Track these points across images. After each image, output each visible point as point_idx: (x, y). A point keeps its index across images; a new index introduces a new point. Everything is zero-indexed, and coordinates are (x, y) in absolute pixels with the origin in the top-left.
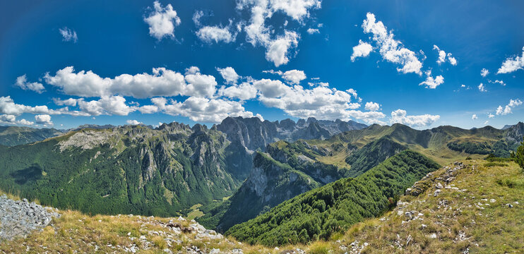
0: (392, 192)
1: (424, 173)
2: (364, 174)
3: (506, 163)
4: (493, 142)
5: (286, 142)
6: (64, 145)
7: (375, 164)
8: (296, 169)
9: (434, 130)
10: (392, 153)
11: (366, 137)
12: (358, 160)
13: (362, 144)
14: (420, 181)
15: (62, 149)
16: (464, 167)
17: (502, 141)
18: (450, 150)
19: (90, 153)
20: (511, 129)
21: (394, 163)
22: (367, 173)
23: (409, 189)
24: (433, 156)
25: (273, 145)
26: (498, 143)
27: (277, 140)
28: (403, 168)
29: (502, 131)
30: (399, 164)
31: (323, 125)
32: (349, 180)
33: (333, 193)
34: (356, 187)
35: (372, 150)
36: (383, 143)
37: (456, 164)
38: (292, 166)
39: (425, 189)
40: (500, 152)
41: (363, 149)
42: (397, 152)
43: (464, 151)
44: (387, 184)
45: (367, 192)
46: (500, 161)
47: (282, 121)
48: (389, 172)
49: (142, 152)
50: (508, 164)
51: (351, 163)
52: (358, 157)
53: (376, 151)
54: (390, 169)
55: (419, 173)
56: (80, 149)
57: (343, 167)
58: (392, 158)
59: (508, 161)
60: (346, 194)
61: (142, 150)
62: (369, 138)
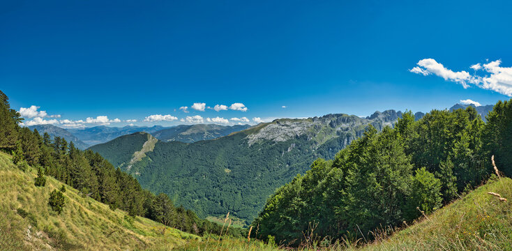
6: (253, 138)
15: (250, 143)
19: (282, 146)
49: (345, 143)
56: (272, 142)
61: (346, 140)
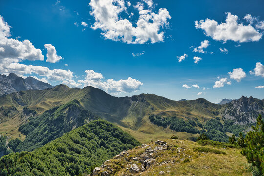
0: (77, 169)
1: (117, 150)
2: (43, 147)
3: (222, 149)
4: (205, 119)
7: (59, 134)
9: (134, 98)
10: (80, 122)
11: (48, 100)
12: (36, 130)
13: (42, 109)
14: (111, 160)
16: (168, 148)
17: (218, 119)
18: (152, 124)
20: (230, 104)
21: (82, 135)
22: (47, 146)
23: (97, 168)
24: (130, 130)
26: (212, 120)
28: (92, 141)
29: (219, 106)
30: (89, 135)
32: (22, 155)
34: (31, 163)
35: (55, 117)
36: (70, 109)
37: (158, 143)
39: (117, 169)
40: (213, 133)
41: (44, 116)
42: (87, 121)
43: (168, 127)
44: (72, 160)
45: (46, 169)
46: (215, 145)
48: (75, 146)
50: (225, 151)
51: (26, 133)
52: (36, 125)
53: (60, 119)
54: (77, 142)
55: (112, 148)
57: (15, 138)
58: (80, 128)
59: (226, 147)
62: (53, 101)
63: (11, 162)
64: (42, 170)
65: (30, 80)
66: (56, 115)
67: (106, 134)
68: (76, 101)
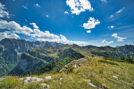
4: (110, 52)
5: (37, 49)
7: (67, 56)
8: (40, 58)
9: (86, 46)
11: (64, 48)
12: (61, 55)
13: (63, 50)
16: (88, 60)
17: (115, 52)
18: (92, 54)
20: (120, 48)
22: (64, 59)
24: (85, 55)
25: (31, 50)
26: (113, 53)
27: (33, 48)
30: (74, 56)
31: (51, 44)
32: (58, 61)
33: (52, 65)
34: (60, 63)
35: (66, 52)
36: (69, 50)
38: (39, 57)
40: (114, 57)
41: (63, 52)
42: (73, 53)
43: (97, 55)
47: (35, 42)
48: (70, 59)
51: (59, 56)
52: (61, 54)
53: (67, 52)
54: (71, 58)
57: (57, 57)
60: (56, 66)
63: (55, 63)
64: (62, 65)
65: (60, 43)
66: (66, 51)
67: (78, 56)
68: (71, 48)
